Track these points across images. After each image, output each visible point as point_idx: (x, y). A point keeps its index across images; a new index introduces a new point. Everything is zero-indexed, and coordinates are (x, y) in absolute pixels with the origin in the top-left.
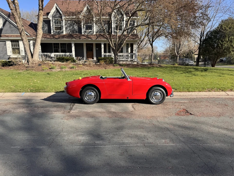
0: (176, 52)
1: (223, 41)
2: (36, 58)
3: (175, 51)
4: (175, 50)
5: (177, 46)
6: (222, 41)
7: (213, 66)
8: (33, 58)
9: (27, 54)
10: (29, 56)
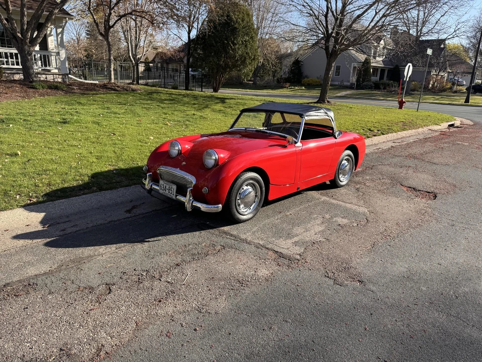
0: (131, 55)
1: (236, 44)
3: (129, 54)
4: (129, 50)
5: (131, 43)
6: (234, 44)
7: (216, 90)
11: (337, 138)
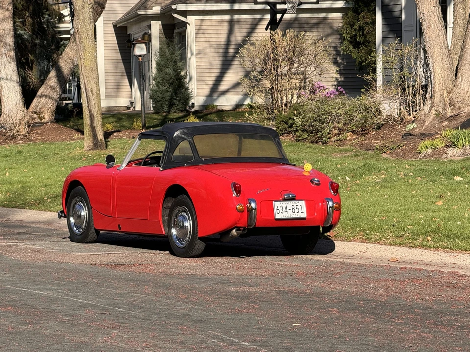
9: (431, 66)
10: (436, 79)
11: (161, 169)
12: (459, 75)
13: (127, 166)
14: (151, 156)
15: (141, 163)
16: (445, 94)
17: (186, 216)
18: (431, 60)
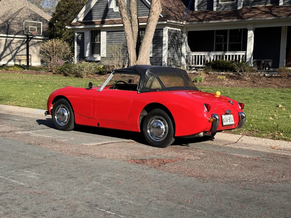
2: (142, 60)
8: (138, 61)
9: (129, 52)
10: (131, 57)
11: (139, 93)
12: (139, 56)
13: (104, 89)
14: (118, 83)
15: (113, 87)
16: (134, 62)
17: (161, 122)
18: (129, 50)
